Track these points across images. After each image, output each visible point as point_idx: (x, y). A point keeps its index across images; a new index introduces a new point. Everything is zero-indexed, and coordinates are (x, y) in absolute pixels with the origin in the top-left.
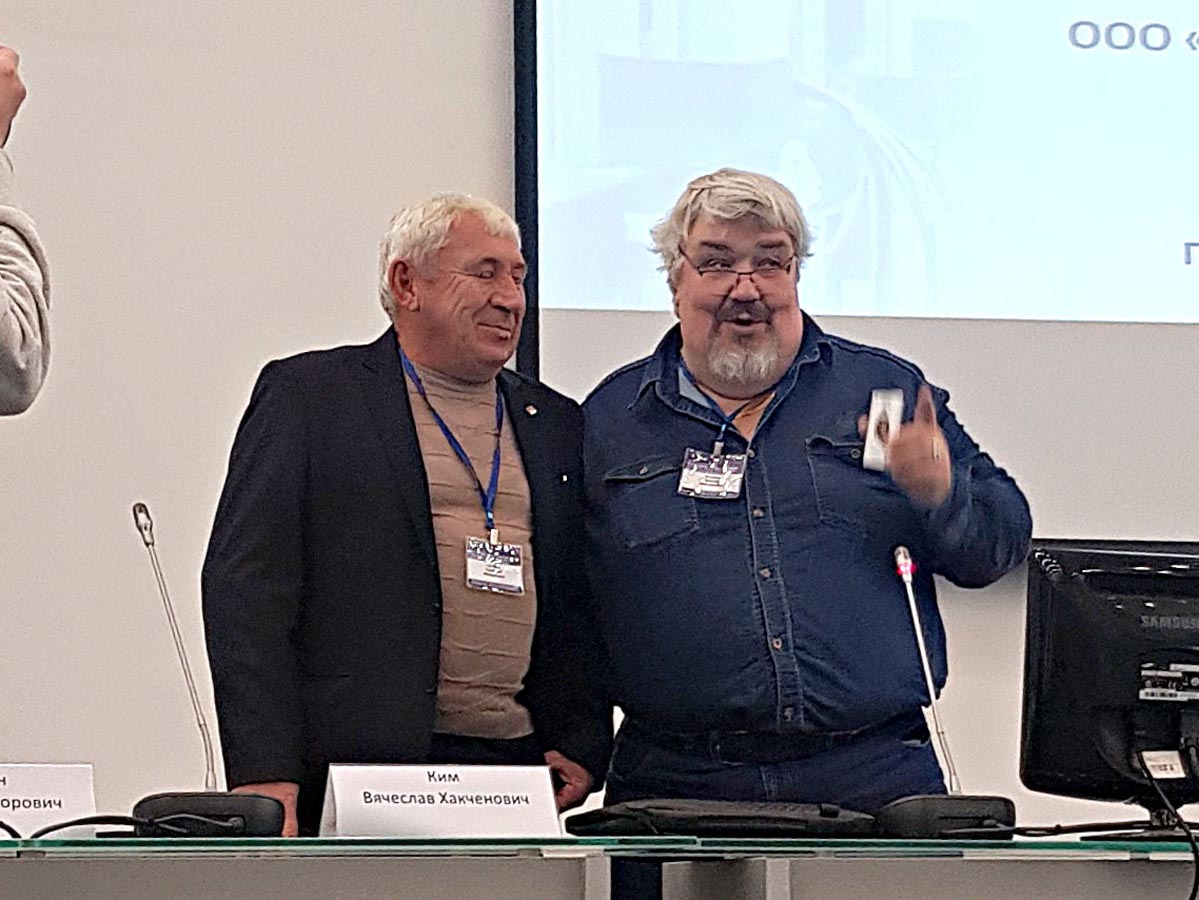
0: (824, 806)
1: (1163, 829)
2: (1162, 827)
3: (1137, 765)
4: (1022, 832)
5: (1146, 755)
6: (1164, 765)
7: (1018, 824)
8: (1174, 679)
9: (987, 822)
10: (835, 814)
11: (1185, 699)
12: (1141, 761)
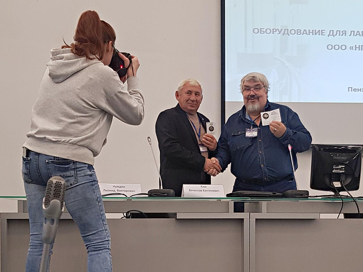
0: (273, 192)
1: (337, 196)
2: (336, 196)
3: (332, 184)
4: (310, 197)
5: (334, 182)
6: (337, 184)
7: (309, 196)
8: (339, 168)
9: (303, 195)
10: (275, 193)
11: (341, 172)
12: (333, 184)
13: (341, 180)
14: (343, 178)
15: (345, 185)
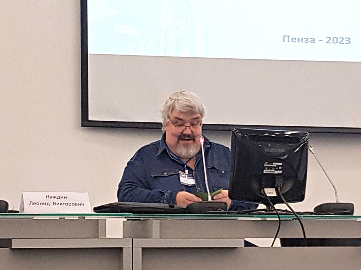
2: (270, 211)
6: (270, 192)
8: (274, 167)
9: (219, 209)
10: (173, 207)
11: (277, 173)
12: (264, 191)
13: (277, 185)
14: (279, 182)
15: (283, 192)
